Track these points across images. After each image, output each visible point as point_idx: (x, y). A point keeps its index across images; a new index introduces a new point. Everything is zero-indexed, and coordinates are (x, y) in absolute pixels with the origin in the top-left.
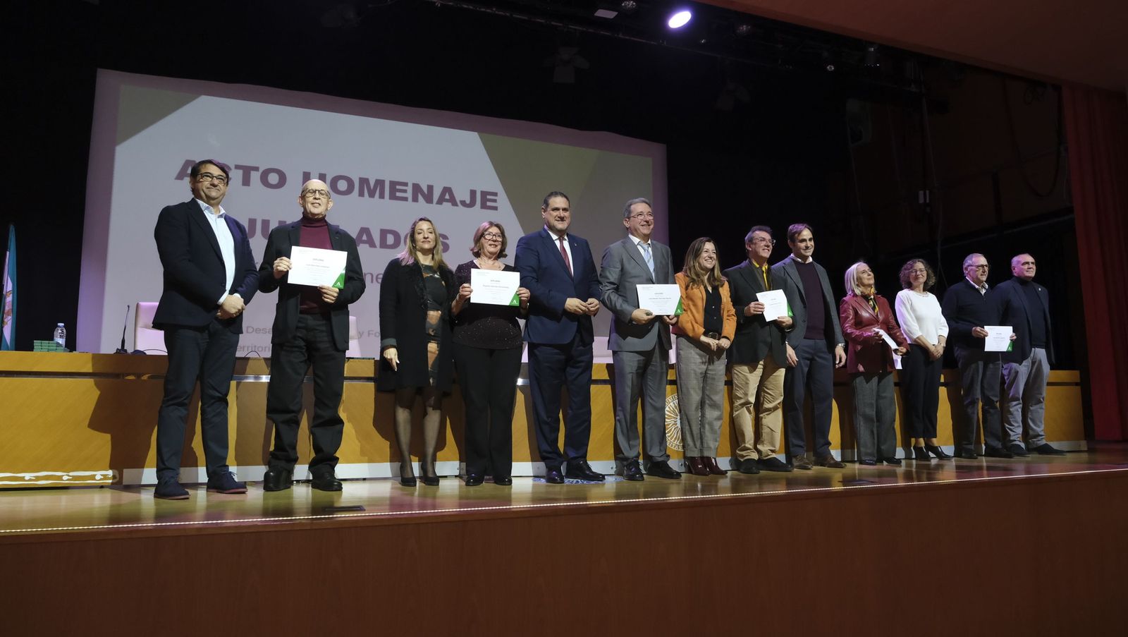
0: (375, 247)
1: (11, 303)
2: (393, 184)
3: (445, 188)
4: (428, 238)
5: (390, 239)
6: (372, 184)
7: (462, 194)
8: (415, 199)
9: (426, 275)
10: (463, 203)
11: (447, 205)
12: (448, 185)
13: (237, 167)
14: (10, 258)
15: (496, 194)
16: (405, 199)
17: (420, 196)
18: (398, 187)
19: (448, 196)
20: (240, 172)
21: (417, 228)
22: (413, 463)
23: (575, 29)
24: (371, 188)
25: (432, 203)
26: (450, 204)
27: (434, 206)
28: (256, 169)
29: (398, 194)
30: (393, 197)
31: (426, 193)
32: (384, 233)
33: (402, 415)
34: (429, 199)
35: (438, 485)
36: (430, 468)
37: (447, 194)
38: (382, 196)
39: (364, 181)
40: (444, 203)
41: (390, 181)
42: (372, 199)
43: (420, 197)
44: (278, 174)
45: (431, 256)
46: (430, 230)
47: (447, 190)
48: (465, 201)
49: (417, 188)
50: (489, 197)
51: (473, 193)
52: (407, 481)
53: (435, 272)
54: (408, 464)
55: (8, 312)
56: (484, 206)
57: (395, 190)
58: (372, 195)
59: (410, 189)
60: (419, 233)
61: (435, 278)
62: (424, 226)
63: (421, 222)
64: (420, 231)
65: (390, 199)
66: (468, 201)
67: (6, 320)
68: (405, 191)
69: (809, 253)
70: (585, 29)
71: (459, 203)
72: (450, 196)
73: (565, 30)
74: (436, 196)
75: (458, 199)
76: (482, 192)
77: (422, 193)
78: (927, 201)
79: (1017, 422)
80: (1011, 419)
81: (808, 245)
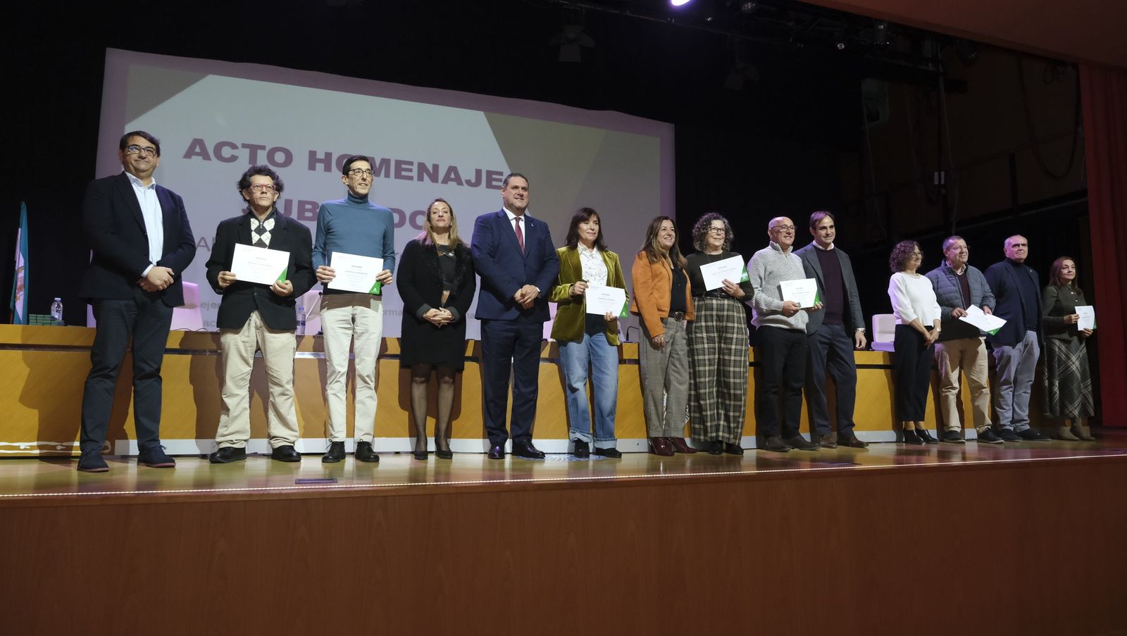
1: (23, 279)
2: (399, 163)
3: (450, 167)
4: (442, 216)
7: (467, 174)
8: (420, 178)
9: (441, 254)
10: (468, 183)
11: (452, 184)
12: (453, 165)
13: (244, 146)
14: (22, 235)
15: (501, 174)
16: (411, 178)
17: (425, 175)
18: (403, 166)
19: (453, 175)
20: (247, 151)
21: (434, 207)
22: (428, 438)
23: (582, 9)
25: (437, 182)
26: (454, 184)
27: (439, 186)
28: (263, 148)
29: (404, 173)
30: (398, 176)
31: (431, 170)
33: (419, 391)
34: (434, 178)
35: (451, 458)
36: (443, 443)
37: (453, 173)
38: (387, 175)
40: (449, 182)
41: (396, 161)
43: (426, 177)
44: (284, 151)
45: (447, 234)
46: (445, 210)
47: (452, 169)
48: (470, 180)
49: (422, 167)
50: (494, 176)
51: (478, 172)
52: (420, 454)
53: (450, 251)
54: (423, 438)
55: (21, 286)
56: (489, 186)
57: (401, 170)
59: (415, 168)
60: (435, 213)
61: (449, 257)
62: (439, 206)
63: (436, 203)
64: (436, 211)
65: (395, 178)
66: (473, 181)
67: (18, 295)
68: (411, 170)
69: (830, 240)
70: (592, 7)
71: (464, 182)
72: (455, 175)
73: (571, 8)
74: (441, 175)
75: (463, 178)
76: (487, 171)
77: (428, 173)
78: (943, 182)
79: (1008, 406)
80: (1002, 403)
81: (829, 233)
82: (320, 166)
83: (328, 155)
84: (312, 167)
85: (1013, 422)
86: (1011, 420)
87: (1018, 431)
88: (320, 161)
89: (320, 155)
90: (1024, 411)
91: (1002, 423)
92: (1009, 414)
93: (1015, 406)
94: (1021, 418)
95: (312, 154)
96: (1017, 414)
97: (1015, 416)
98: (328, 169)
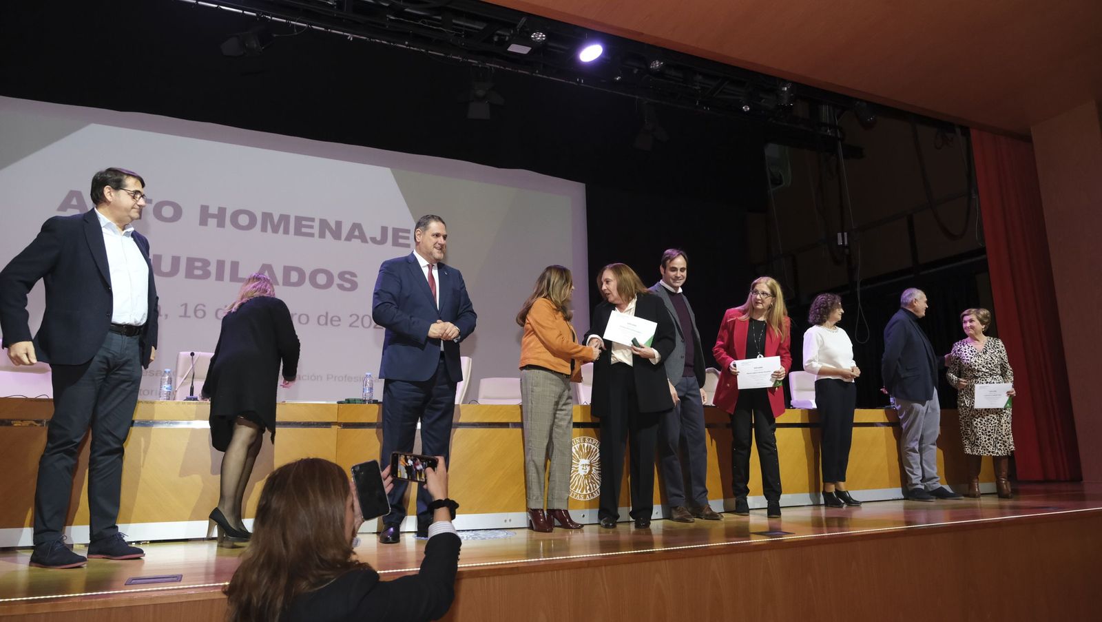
0: (278, 284)
2: (299, 220)
3: (354, 224)
5: (294, 277)
6: (276, 219)
7: (372, 231)
8: (322, 235)
10: (374, 240)
11: (356, 242)
12: (357, 221)
16: (312, 235)
17: (327, 232)
18: (304, 223)
19: (357, 232)
23: (491, 67)
24: (275, 223)
25: (340, 239)
26: (360, 240)
27: (342, 242)
29: (304, 230)
30: (298, 232)
31: (334, 227)
32: (287, 270)
34: (337, 235)
37: (357, 230)
38: (286, 232)
39: (267, 216)
40: (353, 240)
41: (296, 217)
42: (275, 235)
43: (328, 234)
44: (173, 207)
47: (357, 226)
48: (375, 238)
49: (324, 224)
50: (400, 235)
51: (385, 230)
57: (301, 226)
58: (275, 230)
59: (316, 224)
65: (295, 234)
66: (379, 238)
68: (311, 227)
69: (680, 283)
70: (502, 67)
71: (369, 240)
72: (359, 233)
73: (480, 66)
74: (345, 231)
75: (368, 235)
76: (394, 229)
77: (330, 229)
78: (846, 243)
79: (916, 463)
80: (911, 461)
81: (679, 275)
82: (212, 222)
83: (222, 211)
84: (203, 222)
85: (924, 479)
86: (921, 478)
87: (930, 490)
88: (213, 216)
89: (213, 210)
90: (933, 469)
91: (914, 482)
92: (919, 473)
93: (923, 462)
94: (932, 476)
95: (204, 209)
96: (928, 471)
97: (927, 476)
98: (221, 224)
